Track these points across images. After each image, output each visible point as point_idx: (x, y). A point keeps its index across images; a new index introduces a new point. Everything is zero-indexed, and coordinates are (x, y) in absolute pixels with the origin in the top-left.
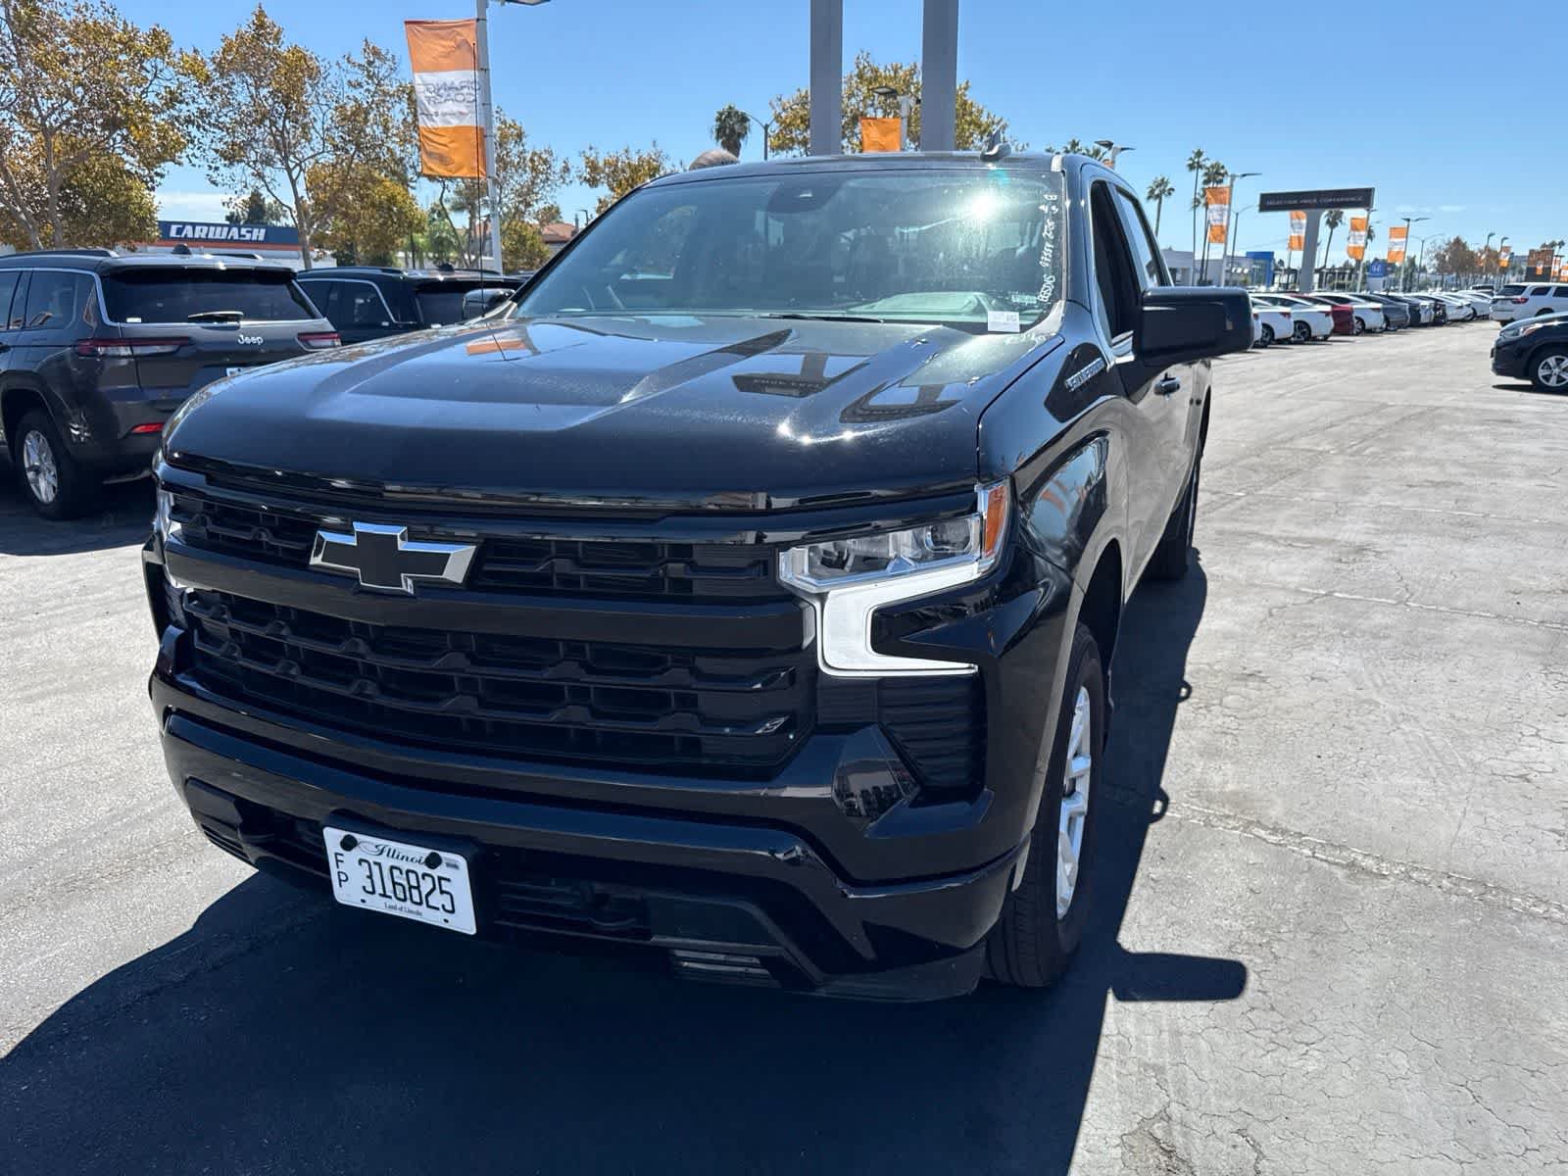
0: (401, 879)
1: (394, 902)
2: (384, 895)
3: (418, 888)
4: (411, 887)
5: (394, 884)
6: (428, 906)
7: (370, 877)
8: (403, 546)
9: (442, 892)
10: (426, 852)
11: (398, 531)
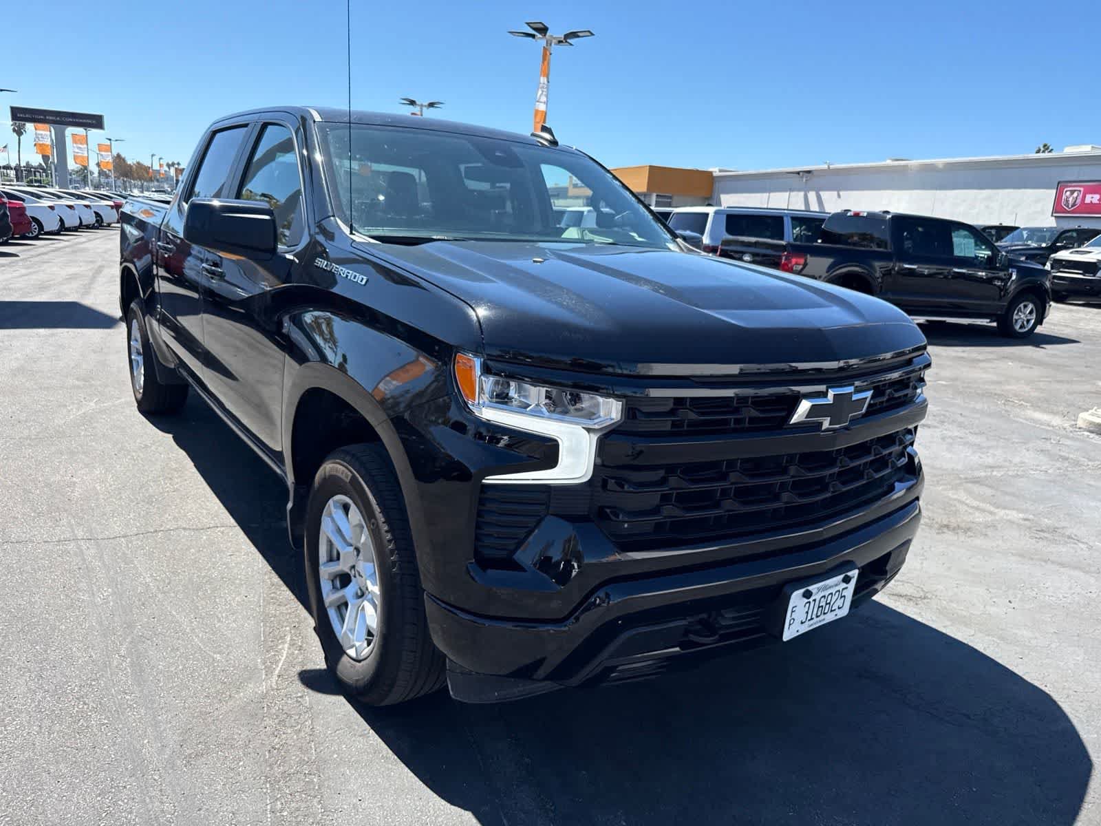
0: (823, 604)
1: (815, 620)
2: (812, 619)
3: (830, 603)
4: (827, 604)
5: (819, 607)
6: (832, 611)
7: (807, 612)
8: (855, 397)
9: (841, 597)
10: (842, 577)
11: (850, 389)
